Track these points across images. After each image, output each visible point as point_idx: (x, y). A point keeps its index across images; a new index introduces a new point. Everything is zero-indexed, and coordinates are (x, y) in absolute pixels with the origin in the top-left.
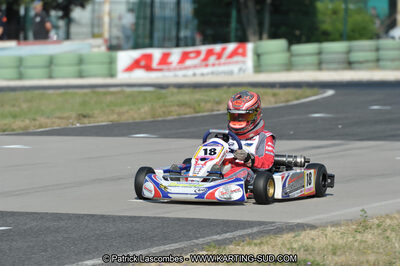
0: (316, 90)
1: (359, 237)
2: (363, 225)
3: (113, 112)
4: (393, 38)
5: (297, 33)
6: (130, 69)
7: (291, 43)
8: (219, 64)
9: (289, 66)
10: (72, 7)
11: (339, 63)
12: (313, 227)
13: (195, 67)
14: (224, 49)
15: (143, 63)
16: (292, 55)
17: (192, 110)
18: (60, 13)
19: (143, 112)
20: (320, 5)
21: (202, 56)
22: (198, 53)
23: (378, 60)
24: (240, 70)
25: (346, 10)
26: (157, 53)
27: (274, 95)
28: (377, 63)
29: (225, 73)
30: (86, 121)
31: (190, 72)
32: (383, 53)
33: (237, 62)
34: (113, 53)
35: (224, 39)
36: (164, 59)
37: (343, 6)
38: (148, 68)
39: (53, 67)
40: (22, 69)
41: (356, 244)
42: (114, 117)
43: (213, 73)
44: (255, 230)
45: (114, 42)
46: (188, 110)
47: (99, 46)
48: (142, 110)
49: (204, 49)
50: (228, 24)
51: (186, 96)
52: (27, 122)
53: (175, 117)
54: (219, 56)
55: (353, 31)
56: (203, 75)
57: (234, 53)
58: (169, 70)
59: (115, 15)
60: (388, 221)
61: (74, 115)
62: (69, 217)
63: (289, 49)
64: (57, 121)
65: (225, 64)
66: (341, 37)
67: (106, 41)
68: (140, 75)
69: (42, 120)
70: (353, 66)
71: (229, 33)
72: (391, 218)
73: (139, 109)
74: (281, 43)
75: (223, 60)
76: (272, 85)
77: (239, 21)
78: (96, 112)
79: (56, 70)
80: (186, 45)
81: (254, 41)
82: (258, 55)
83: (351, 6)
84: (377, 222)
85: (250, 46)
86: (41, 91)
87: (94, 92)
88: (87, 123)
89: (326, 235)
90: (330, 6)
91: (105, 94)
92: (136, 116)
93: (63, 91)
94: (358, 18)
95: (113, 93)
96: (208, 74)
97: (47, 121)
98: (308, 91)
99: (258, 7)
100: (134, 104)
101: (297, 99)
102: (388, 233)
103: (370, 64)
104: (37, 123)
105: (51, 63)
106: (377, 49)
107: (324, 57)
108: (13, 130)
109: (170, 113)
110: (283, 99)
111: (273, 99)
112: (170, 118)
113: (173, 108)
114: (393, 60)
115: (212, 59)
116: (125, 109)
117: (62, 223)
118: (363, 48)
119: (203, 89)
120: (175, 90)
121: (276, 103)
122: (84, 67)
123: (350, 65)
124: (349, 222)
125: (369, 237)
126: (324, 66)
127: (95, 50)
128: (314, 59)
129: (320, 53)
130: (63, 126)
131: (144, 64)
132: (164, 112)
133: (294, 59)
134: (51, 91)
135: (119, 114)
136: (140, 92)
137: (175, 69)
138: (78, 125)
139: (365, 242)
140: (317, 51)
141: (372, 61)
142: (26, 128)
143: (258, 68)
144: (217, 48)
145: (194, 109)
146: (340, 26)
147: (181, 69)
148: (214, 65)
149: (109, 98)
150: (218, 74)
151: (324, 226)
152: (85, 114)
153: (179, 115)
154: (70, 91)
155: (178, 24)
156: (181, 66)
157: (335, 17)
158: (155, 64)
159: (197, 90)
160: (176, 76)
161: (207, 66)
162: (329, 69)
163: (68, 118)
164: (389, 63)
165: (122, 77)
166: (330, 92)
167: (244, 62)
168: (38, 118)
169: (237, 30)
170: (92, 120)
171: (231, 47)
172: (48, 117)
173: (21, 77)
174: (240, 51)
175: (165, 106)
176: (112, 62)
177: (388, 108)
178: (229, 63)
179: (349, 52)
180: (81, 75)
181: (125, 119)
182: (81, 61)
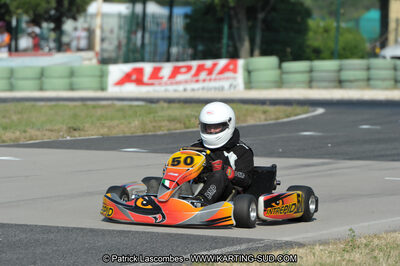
0: (306, 108)
1: (346, 256)
2: (351, 244)
3: (103, 125)
4: (384, 57)
5: (289, 50)
6: (121, 82)
7: (282, 60)
8: (210, 80)
9: (280, 84)
10: (64, 19)
11: (330, 81)
12: (301, 245)
13: (186, 82)
14: (215, 65)
15: (134, 77)
16: (283, 73)
17: (182, 126)
18: (52, 25)
19: (134, 126)
20: (311, 23)
21: (193, 71)
22: (189, 68)
23: (369, 79)
24: (231, 86)
25: (338, 28)
26: (148, 68)
27: (265, 112)
28: (368, 82)
29: (215, 89)
30: (76, 134)
31: (181, 88)
32: (374, 73)
33: (228, 78)
34: (104, 67)
35: (216, 55)
36: (155, 74)
37: (335, 24)
38: (139, 82)
39: (44, 80)
40: (13, 81)
41: (344, 263)
42: (104, 131)
43: (203, 89)
44: (244, 246)
45: (106, 55)
46: (178, 125)
47: (90, 59)
48: (133, 125)
49: (195, 64)
50: (220, 39)
51: (176, 111)
52: (18, 133)
53: (166, 132)
54: (210, 72)
55: (344, 49)
56: (193, 90)
57: (225, 69)
58: (160, 84)
59: (107, 28)
60: (376, 241)
61: (65, 128)
62: (58, 229)
63: (280, 67)
64: (48, 133)
65: (215, 79)
66: (333, 55)
67: (97, 54)
68: (131, 90)
69: (33, 132)
70: (344, 84)
71: (220, 48)
72: (379, 238)
73: (129, 123)
74: (273, 60)
75: (213, 76)
76: (262, 102)
77: (231, 37)
78: (87, 125)
79: (47, 82)
80: (177, 60)
81: (245, 58)
82: (249, 72)
83: (343, 25)
84: (365, 241)
85: (241, 62)
86: (32, 103)
87: (85, 105)
88: (77, 136)
89: (314, 254)
90: (322, 24)
91: (94, 107)
92: (126, 130)
93: (53, 103)
94: (349, 37)
95: (104, 107)
96: (198, 89)
97: (38, 133)
98: (298, 109)
99: (250, 24)
100: (125, 117)
101: (288, 116)
102: (376, 253)
103: (361, 83)
104: (28, 135)
105: (42, 74)
106: (368, 69)
107: (315, 74)
108: (4, 141)
109: (160, 127)
110: (273, 116)
111: (263, 117)
112: (160, 133)
113: (163, 124)
114: (384, 80)
115: (203, 75)
116: (115, 122)
117: (52, 236)
118: (354, 67)
119: (194, 105)
120: (166, 105)
121: (266, 120)
122: (75, 80)
123: (340, 83)
124: (337, 241)
125: (357, 256)
126: (314, 84)
127: (87, 63)
128: (305, 77)
129: (311, 71)
130: (53, 139)
131: (136, 78)
132: (154, 127)
133: (285, 76)
134: (42, 103)
135: (109, 128)
136: (131, 106)
137: (166, 84)
138: (68, 138)
139: (353, 261)
140: (308, 69)
141: (362, 80)
142: (17, 139)
143: (249, 85)
144: (209, 63)
145: (184, 124)
146: (331, 44)
147: (172, 84)
148: (204, 81)
149: (99, 112)
150: (209, 89)
151: (313, 244)
152: (75, 126)
153: (168, 130)
154: (61, 103)
155: (170, 38)
156: (172, 80)
157: (325, 35)
158: (146, 78)
159: (187, 105)
160: (166, 91)
161: (197, 81)
162: (319, 88)
163: (59, 131)
164: (379, 83)
165: (113, 90)
166: (320, 111)
167: (235, 78)
168: (29, 130)
169: (228, 46)
170: (82, 133)
171: (222, 62)
172: (39, 130)
173: (12, 88)
174: (231, 67)
175: (155, 121)
176: (103, 76)
177: (378, 127)
178: (220, 79)
179: (340, 70)
180: (72, 88)
181: (115, 132)
182: (72, 74)
